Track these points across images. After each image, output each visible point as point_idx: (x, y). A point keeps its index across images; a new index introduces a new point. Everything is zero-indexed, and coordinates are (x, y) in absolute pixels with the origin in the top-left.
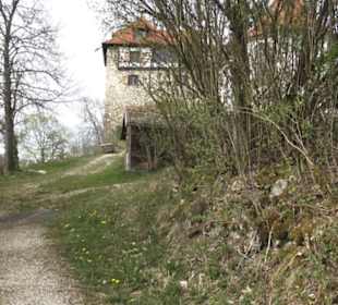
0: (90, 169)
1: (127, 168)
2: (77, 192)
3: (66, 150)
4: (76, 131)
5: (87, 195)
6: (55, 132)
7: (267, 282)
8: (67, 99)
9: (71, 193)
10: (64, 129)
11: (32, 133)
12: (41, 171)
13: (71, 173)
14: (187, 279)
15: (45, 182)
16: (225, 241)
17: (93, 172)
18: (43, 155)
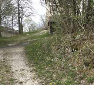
0: (40, 34)
1: (49, 34)
2: (35, 39)
3: (36, 29)
4: (38, 24)
5: (37, 40)
6: (33, 24)
7: (71, 60)
8: (34, 15)
9: (34, 40)
10: (35, 23)
11: (27, 24)
12: (28, 34)
13: (35, 35)
14: (54, 59)
15: (28, 37)
16: (64, 50)
17: (41, 35)
18: (30, 30)
